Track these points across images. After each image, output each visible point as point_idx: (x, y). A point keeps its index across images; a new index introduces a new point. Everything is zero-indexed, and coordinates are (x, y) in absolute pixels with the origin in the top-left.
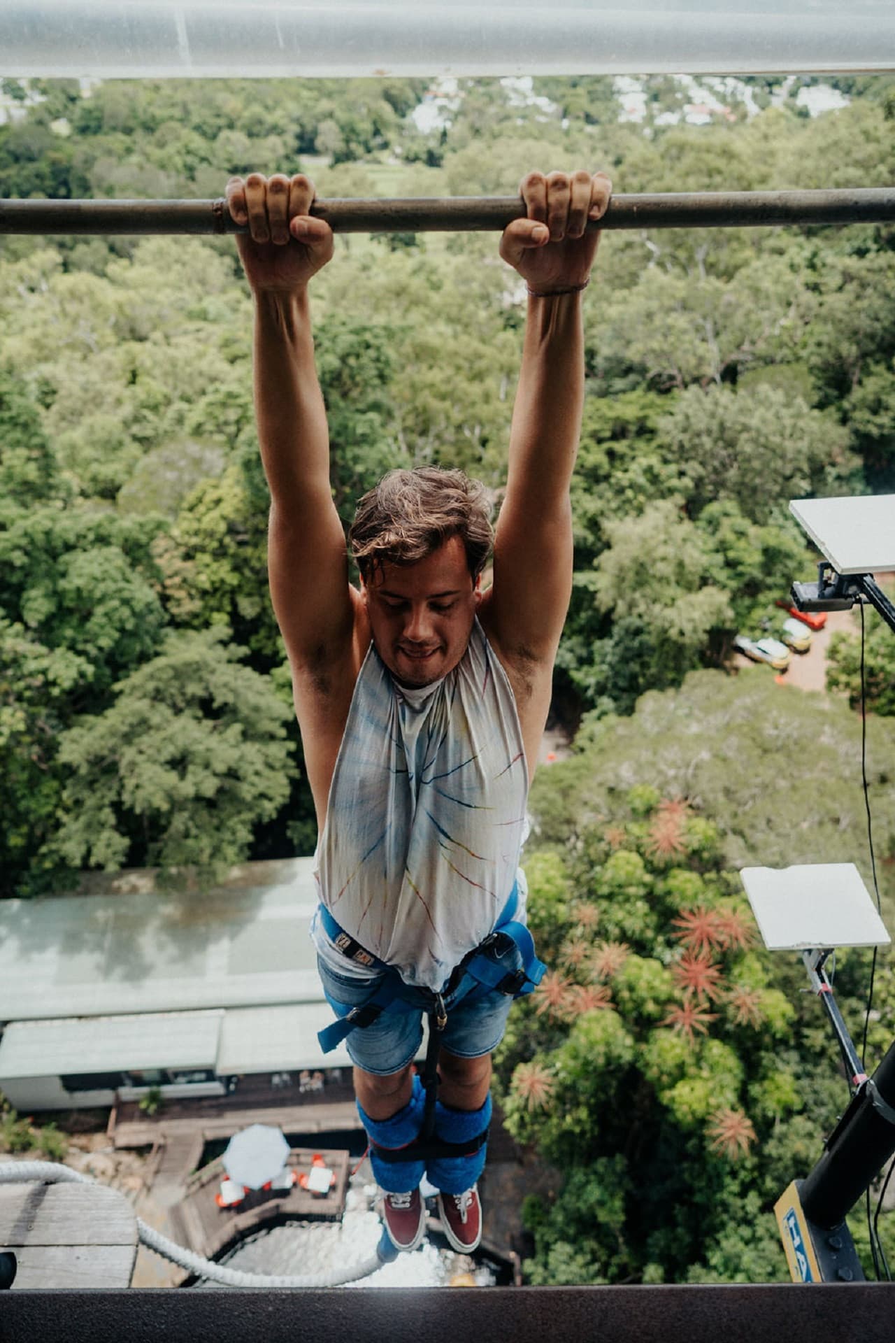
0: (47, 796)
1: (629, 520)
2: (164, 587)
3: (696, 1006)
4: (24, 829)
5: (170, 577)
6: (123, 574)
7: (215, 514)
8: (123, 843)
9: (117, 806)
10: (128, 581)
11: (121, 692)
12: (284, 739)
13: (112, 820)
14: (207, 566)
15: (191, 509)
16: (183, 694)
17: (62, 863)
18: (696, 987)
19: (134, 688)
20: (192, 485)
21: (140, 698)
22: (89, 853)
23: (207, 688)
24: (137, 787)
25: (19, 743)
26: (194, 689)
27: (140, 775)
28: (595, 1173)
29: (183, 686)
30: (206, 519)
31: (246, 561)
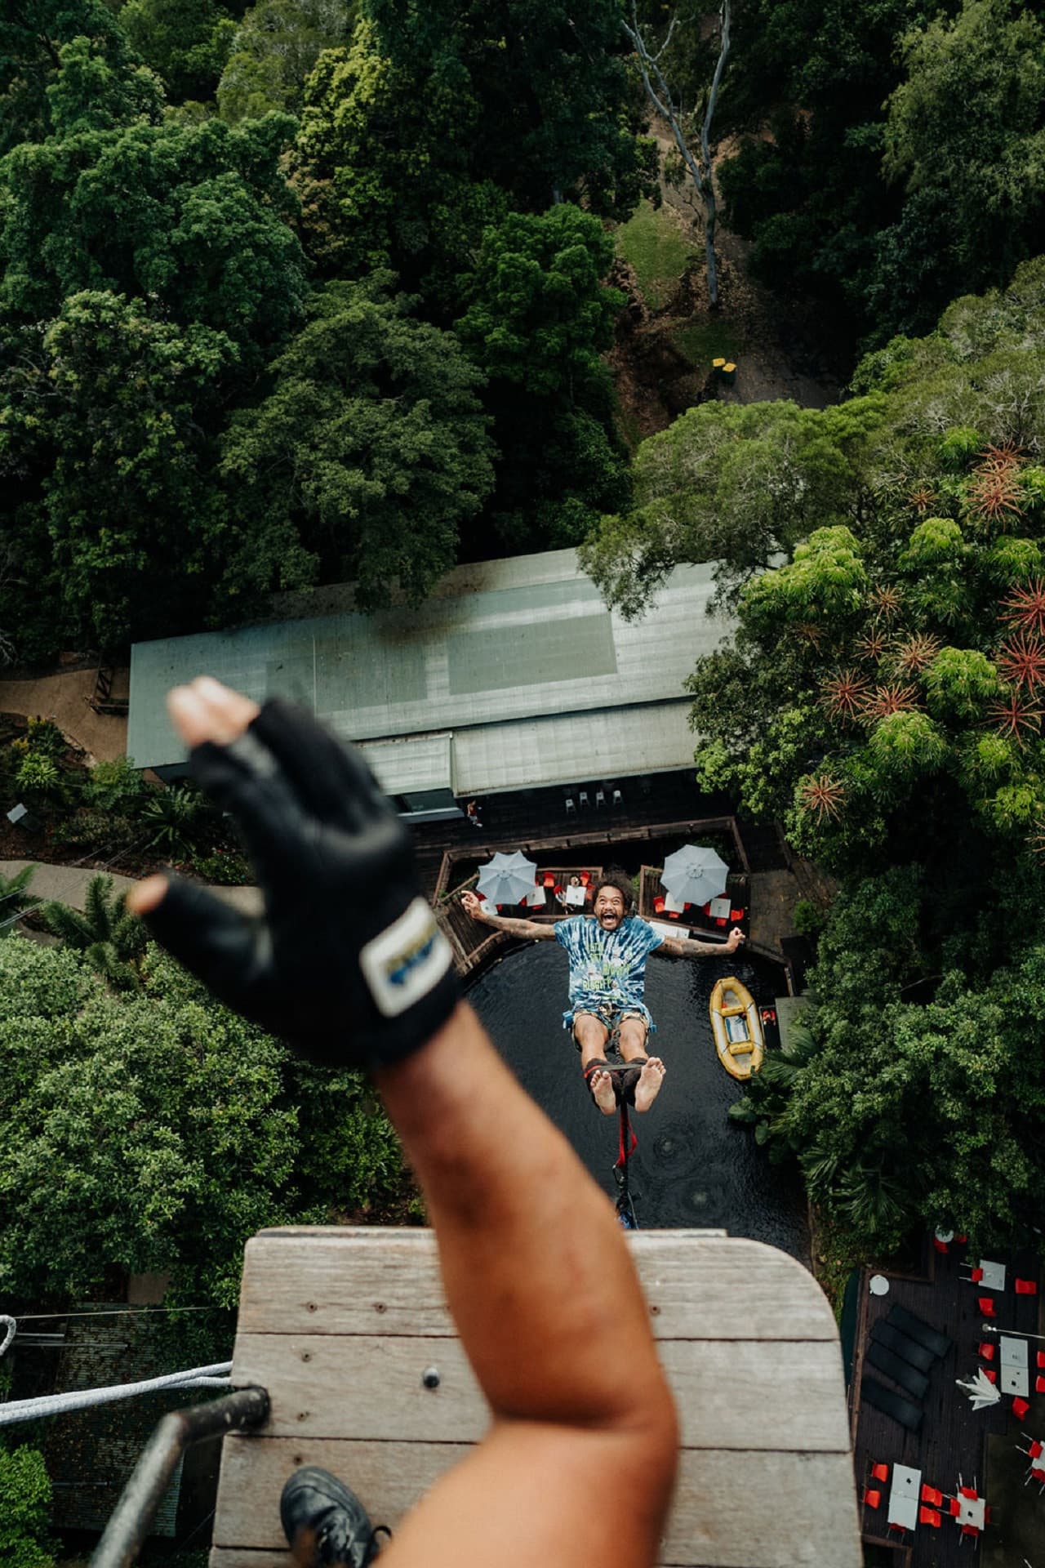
0: (218, 512)
1: (935, 27)
2: (300, 220)
3: (1025, 702)
4: (198, 554)
5: (306, 204)
6: (252, 210)
7: (349, 102)
8: (312, 559)
9: (298, 517)
10: (258, 219)
11: (278, 372)
12: (481, 412)
13: (294, 533)
14: (351, 183)
15: (315, 102)
16: (353, 367)
17: (249, 586)
18: (1026, 680)
19: (293, 366)
20: (309, 62)
21: (302, 379)
22: (277, 573)
23: (379, 356)
24: (318, 490)
25: (174, 453)
26: (364, 358)
27: (319, 477)
28: (887, 882)
29: (351, 356)
30: (338, 113)
31: (401, 167)
